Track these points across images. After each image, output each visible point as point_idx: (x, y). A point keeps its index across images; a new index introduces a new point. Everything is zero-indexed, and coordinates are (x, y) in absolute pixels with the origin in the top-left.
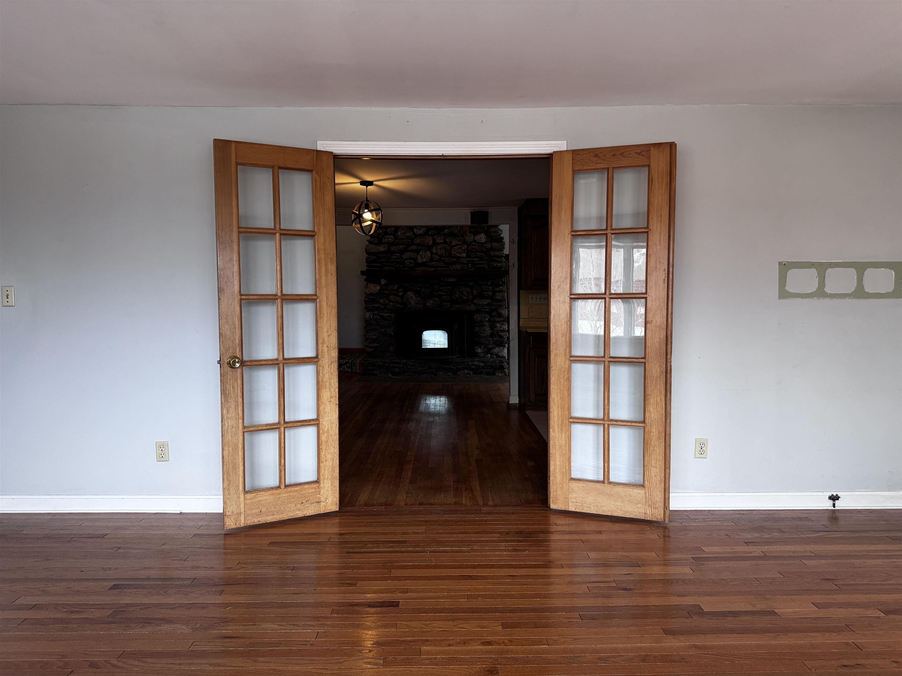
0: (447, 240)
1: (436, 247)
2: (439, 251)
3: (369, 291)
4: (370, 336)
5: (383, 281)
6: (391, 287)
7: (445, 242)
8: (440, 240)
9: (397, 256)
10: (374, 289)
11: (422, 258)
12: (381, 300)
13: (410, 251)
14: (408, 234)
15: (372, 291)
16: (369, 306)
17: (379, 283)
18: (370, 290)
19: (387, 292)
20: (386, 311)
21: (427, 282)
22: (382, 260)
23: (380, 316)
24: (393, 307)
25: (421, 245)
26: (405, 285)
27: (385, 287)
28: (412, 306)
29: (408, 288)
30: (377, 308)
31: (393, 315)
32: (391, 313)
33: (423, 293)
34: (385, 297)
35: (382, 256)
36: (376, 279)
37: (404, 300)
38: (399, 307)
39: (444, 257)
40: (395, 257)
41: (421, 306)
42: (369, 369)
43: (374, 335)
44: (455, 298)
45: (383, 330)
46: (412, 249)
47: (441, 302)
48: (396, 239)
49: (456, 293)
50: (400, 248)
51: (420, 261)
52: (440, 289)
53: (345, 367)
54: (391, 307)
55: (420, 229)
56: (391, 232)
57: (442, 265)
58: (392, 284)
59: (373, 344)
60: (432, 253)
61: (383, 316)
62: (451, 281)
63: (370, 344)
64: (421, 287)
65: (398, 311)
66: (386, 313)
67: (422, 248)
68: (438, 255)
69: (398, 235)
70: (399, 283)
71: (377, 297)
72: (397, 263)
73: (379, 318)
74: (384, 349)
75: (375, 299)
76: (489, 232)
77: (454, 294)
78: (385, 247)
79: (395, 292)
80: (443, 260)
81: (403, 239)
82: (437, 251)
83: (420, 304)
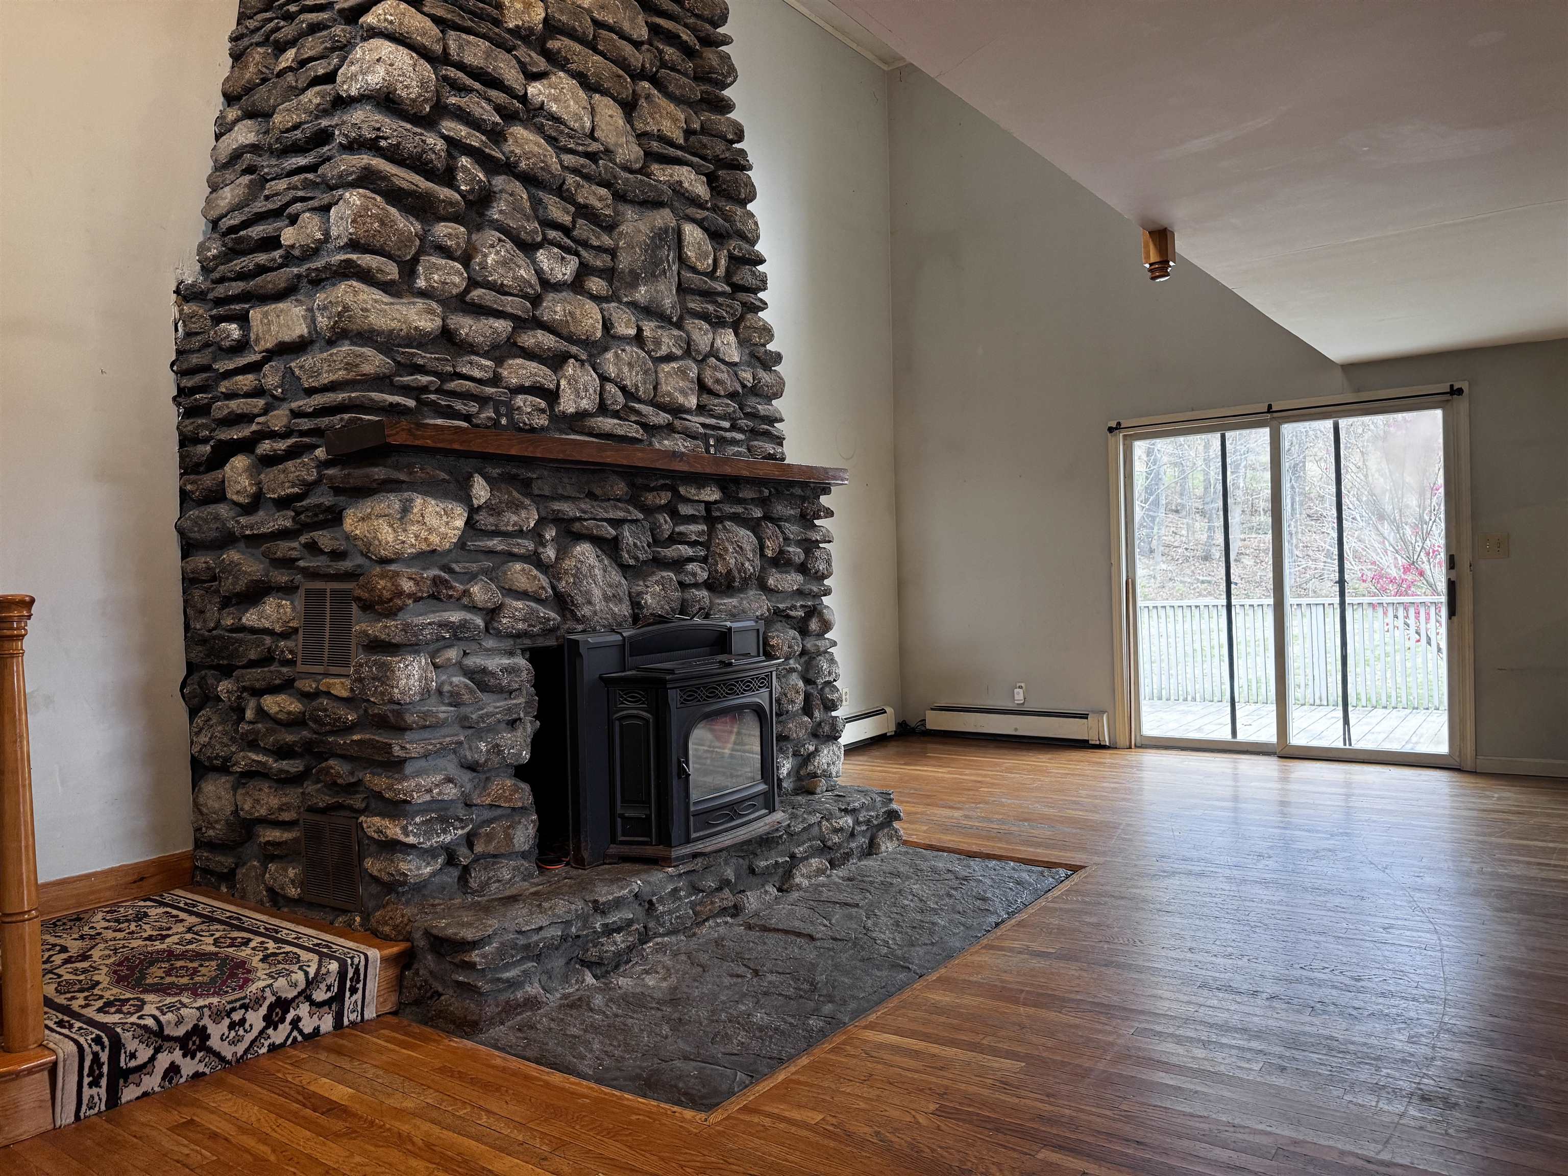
0: (647, 333)
1: (616, 352)
2: (626, 369)
3: (417, 537)
4: (430, 791)
5: (481, 491)
6: (514, 518)
7: (639, 339)
8: (627, 327)
9: (481, 367)
10: (443, 530)
11: (578, 395)
12: (475, 589)
13: (528, 354)
14: (522, 272)
15: (435, 539)
16: (420, 620)
17: (465, 498)
18: (424, 534)
19: (495, 543)
20: (490, 643)
21: (634, 500)
22: (424, 379)
23: (470, 673)
24: (524, 620)
25: (565, 332)
26: (568, 509)
27: (491, 520)
28: (595, 613)
29: (577, 526)
30: (458, 633)
31: (521, 662)
32: (511, 654)
33: (628, 552)
34: (486, 572)
35: (423, 357)
36: (443, 475)
37: (562, 586)
38: (549, 620)
39: (640, 401)
40: (477, 374)
41: (623, 609)
42: (508, 981)
43: (449, 780)
44: (724, 572)
45: (483, 746)
46: (538, 345)
47: (682, 585)
48: (473, 283)
49: (726, 550)
50: (495, 331)
51: (568, 404)
52: (680, 533)
53: (304, 1009)
54: (517, 620)
55: (563, 258)
56: (458, 244)
57: (637, 432)
58: (516, 507)
59: (444, 831)
60: (604, 379)
61: (484, 671)
62: (707, 498)
63: (428, 834)
64: (616, 523)
65: (541, 642)
66: (490, 652)
67: (574, 349)
68: (623, 389)
69: (483, 266)
70: (540, 499)
71: (451, 571)
72: (483, 401)
73: (466, 686)
74: (491, 849)
75: (445, 583)
76: (746, 327)
77: (720, 554)
78: (431, 312)
79: (529, 545)
80: (638, 413)
81: (501, 290)
82: (620, 370)
83: (621, 600)
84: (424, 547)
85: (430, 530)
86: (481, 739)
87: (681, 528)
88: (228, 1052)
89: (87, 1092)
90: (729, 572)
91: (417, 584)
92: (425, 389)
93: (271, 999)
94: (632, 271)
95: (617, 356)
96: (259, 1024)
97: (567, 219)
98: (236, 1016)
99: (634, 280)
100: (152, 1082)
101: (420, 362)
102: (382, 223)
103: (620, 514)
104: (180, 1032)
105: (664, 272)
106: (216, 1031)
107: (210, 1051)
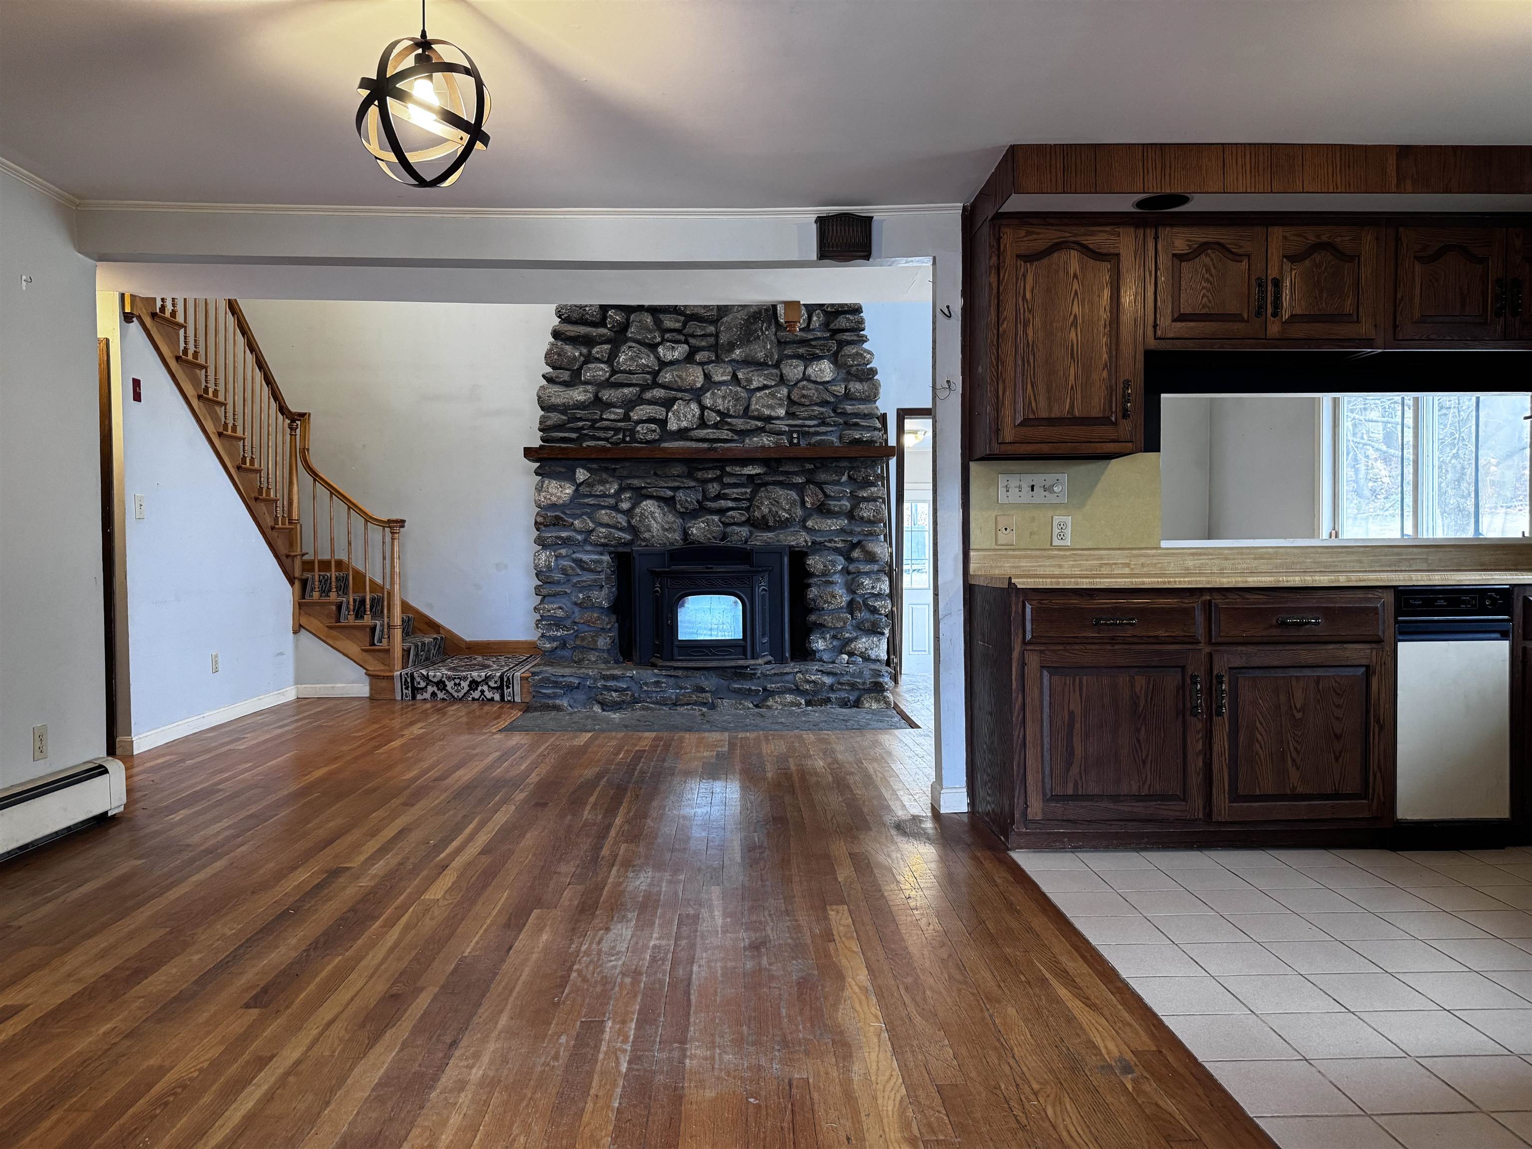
0: (740, 375)
2: (720, 401)
3: (545, 498)
4: (549, 611)
5: (582, 475)
6: (602, 488)
7: (733, 381)
8: (724, 376)
9: (616, 414)
10: (559, 494)
11: (679, 420)
12: (576, 522)
13: (651, 402)
14: (643, 361)
15: (554, 499)
16: (546, 535)
17: (572, 479)
18: (548, 497)
19: (591, 501)
20: (589, 548)
21: (690, 475)
22: (580, 424)
23: (575, 561)
24: (605, 538)
25: (675, 387)
26: (636, 482)
27: (587, 489)
28: (653, 537)
29: (644, 491)
30: (566, 542)
31: (606, 558)
32: (601, 554)
33: (681, 504)
34: (586, 514)
35: (580, 413)
36: (562, 470)
37: (633, 522)
38: (621, 538)
39: (731, 417)
40: (612, 417)
41: (677, 536)
42: (544, 694)
43: (560, 608)
44: (759, 516)
45: (581, 596)
46: (653, 397)
47: (726, 525)
48: (614, 372)
49: (762, 503)
50: (624, 394)
51: (673, 426)
52: (724, 494)
53: (485, 688)
54: (600, 538)
55: (673, 347)
56: (602, 356)
57: (727, 435)
58: (603, 482)
59: (557, 630)
60: (703, 408)
61: (581, 560)
62: (749, 472)
63: (548, 630)
64: (675, 489)
65: (621, 549)
66: (588, 552)
67: (680, 395)
68: (719, 412)
69: (618, 363)
70: (621, 478)
71: (565, 514)
72: (617, 430)
73: (571, 566)
74: (584, 644)
75: (561, 518)
76: (842, 356)
77: (758, 507)
78: (586, 391)
79: (612, 501)
80: (729, 424)
81: (630, 372)
82: (715, 401)
83: (675, 531)
84: (549, 502)
85: (551, 495)
86: (581, 592)
87: (726, 491)
88: (455, 694)
89: (405, 691)
90: (763, 517)
91: (545, 518)
92: (582, 428)
93: (470, 679)
94: (729, 343)
95: (713, 393)
96: (466, 688)
97: (678, 325)
98: (457, 681)
99: (731, 347)
100: (427, 695)
101: (578, 416)
102: (559, 355)
103: (677, 484)
104: (435, 680)
105: (758, 337)
106: (450, 685)
107: (447, 691)
